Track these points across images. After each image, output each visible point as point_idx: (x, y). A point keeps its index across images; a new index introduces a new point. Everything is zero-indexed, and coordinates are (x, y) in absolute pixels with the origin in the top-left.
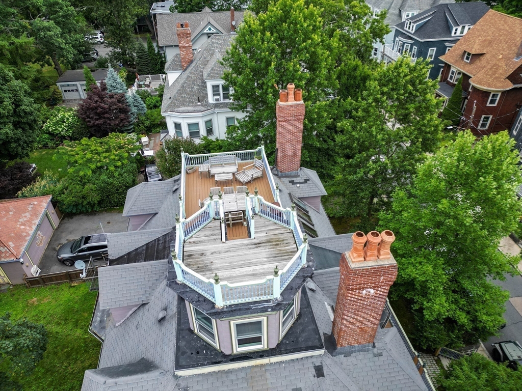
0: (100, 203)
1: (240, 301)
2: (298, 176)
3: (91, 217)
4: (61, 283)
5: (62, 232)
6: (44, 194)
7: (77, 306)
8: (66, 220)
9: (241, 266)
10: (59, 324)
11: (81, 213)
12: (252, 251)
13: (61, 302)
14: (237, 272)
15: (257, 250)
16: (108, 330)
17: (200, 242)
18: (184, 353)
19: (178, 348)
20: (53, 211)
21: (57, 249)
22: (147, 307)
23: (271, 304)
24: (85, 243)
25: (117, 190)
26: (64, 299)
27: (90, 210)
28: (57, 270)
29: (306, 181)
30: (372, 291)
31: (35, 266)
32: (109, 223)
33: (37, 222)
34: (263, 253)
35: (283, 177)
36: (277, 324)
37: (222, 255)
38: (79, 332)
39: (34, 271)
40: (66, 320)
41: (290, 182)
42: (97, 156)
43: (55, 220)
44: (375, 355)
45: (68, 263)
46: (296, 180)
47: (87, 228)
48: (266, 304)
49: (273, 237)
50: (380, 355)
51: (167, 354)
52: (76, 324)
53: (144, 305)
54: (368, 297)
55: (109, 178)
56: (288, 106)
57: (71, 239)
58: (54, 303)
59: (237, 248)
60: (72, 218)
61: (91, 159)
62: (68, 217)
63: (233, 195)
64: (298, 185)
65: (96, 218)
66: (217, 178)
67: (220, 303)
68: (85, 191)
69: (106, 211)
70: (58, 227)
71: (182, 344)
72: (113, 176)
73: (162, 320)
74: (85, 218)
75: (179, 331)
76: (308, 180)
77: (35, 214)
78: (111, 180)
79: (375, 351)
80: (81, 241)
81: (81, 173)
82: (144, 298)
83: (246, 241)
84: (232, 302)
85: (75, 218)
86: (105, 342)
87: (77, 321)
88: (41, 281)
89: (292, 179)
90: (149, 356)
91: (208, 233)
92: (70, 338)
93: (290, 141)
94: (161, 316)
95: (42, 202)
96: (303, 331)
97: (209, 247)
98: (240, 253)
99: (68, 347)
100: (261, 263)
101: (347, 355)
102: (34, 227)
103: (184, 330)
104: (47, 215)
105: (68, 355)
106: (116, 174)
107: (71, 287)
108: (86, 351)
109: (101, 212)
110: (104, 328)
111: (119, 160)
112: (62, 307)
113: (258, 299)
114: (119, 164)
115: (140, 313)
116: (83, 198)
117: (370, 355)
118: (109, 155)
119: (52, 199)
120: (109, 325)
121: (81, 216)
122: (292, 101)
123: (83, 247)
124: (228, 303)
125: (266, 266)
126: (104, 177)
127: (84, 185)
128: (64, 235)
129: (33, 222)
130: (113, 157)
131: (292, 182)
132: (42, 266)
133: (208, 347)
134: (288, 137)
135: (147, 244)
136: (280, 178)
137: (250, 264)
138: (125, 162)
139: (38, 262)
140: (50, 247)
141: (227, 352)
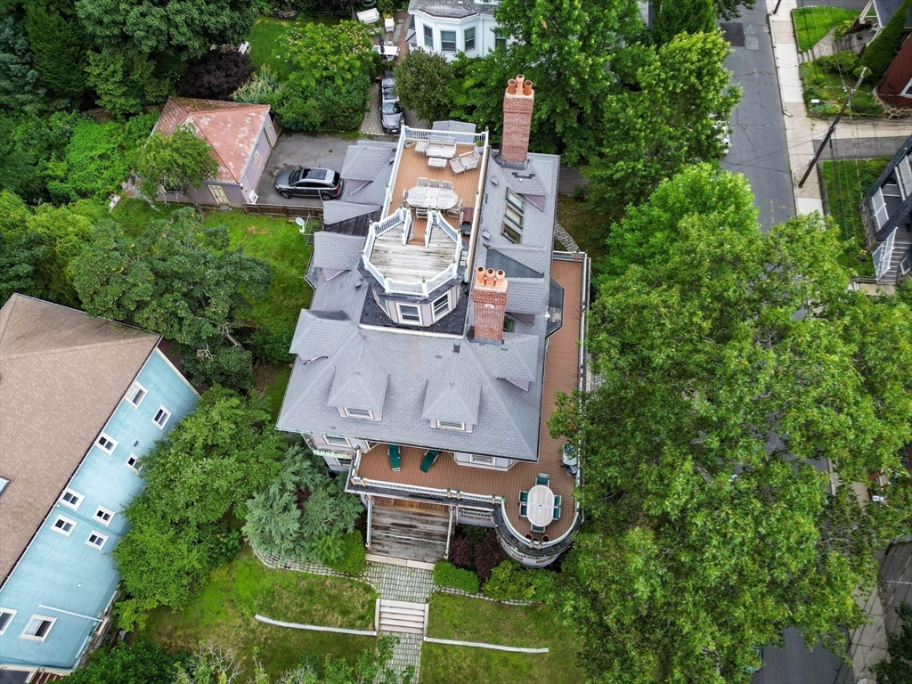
0: (323, 124)
1: (401, 292)
2: (523, 169)
3: (311, 139)
4: (279, 216)
5: (279, 153)
6: (262, 102)
7: (293, 245)
8: (283, 138)
9: (410, 268)
10: (276, 259)
11: (300, 131)
12: (422, 258)
13: (279, 237)
14: (406, 271)
15: (426, 258)
16: (320, 281)
17: (387, 241)
18: (367, 315)
19: (364, 310)
20: (271, 125)
21: (275, 174)
22: (350, 273)
23: (420, 299)
24: (304, 177)
25: (343, 112)
26: (281, 235)
27: (311, 130)
28: (275, 201)
29: (531, 176)
30: (492, 306)
31: (253, 191)
32: (331, 151)
33: (255, 140)
34: (431, 260)
35: (507, 167)
36: (429, 312)
37: (400, 256)
38: (294, 271)
39: (252, 197)
40: (283, 256)
41: (513, 174)
42: (323, 59)
43: (273, 136)
44: (502, 349)
45: (285, 195)
46: (521, 173)
47: (306, 154)
48: (418, 298)
49: (442, 249)
50: (506, 350)
51: (356, 312)
52: (292, 263)
53: (348, 271)
54: (489, 309)
55: (334, 95)
56: (514, 99)
57: (289, 164)
58: (271, 236)
59: (412, 253)
60: (291, 136)
61: (316, 63)
62: (286, 133)
63: (437, 190)
64: (521, 179)
65: (317, 141)
66: (431, 162)
67: (388, 290)
68: (306, 109)
69: (329, 133)
70: (276, 145)
71: (367, 308)
72: (340, 93)
73: (358, 287)
74: (305, 138)
75: (367, 299)
76: (534, 175)
77: (253, 131)
78: (336, 98)
79: (503, 346)
80: (299, 172)
81: (304, 83)
82: (348, 266)
83: (420, 248)
84: (396, 292)
85: (294, 137)
86: (317, 290)
87: (293, 260)
88: (259, 210)
89: (516, 171)
90: (346, 310)
91: (395, 234)
92: (286, 275)
93: (515, 132)
94: (358, 284)
95: (260, 114)
96: (454, 321)
97: (391, 247)
98: (413, 257)
99: (284, 283)
100: (425, 269)
101: (482, 344)
102: (253, 147)
103: (369, 300)
104: (264, 130)
105: (284, 290)
106: (344, 90)
107: (288, 222)
108: (300, 291)
109: (323, 133)
110: (317, 279)
111: (349, 70)
112: (279, 242)
113: (412, 293)
114: (349, 76)
115: (345, 276)
116: (304, 115)
117: (499, 348)
118: (338, 60)
119: (271, 109)
120: (321, 278)
121: (300, 136)
122: (519, 95)
123: (302, 181)
124: (393, 292)
125: (427, 272)
126: (329, 93)
127: (306, 98)
128: (281, 157)
129: (252, 140)
130: (341, 64)
131: (516, 175)
132: (260, 191)
133: (384, 315)
134: (514, 129)
135: (357, 217)
136: (503, 167)
137: (416, 268)
138: (356, 73)
139: (256, 186)
140: (267, 169)
141: (395, 321)
